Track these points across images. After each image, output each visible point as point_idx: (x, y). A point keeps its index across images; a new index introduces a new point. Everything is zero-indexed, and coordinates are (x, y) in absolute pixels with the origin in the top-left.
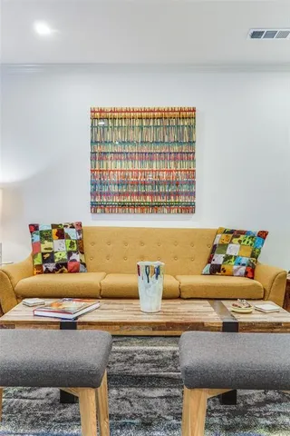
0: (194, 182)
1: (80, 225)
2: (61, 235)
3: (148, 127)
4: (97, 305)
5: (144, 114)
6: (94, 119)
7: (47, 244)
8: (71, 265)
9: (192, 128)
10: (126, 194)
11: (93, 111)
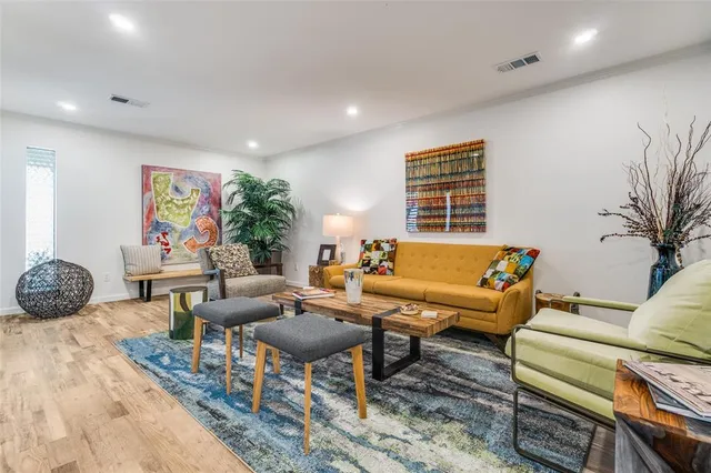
0: (484, 205)
1: (395, 241)
2: (378, 248)
3: (445, 162)
4: (333, 295)
5: (442, 153)
6: (407, 161)
7: (368, 254)
8: (380, 270)
9: (481, 157)
10: (429, 217)
11: (407, 156)
